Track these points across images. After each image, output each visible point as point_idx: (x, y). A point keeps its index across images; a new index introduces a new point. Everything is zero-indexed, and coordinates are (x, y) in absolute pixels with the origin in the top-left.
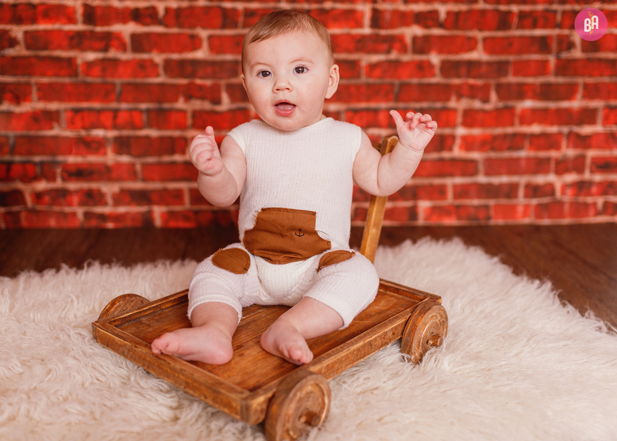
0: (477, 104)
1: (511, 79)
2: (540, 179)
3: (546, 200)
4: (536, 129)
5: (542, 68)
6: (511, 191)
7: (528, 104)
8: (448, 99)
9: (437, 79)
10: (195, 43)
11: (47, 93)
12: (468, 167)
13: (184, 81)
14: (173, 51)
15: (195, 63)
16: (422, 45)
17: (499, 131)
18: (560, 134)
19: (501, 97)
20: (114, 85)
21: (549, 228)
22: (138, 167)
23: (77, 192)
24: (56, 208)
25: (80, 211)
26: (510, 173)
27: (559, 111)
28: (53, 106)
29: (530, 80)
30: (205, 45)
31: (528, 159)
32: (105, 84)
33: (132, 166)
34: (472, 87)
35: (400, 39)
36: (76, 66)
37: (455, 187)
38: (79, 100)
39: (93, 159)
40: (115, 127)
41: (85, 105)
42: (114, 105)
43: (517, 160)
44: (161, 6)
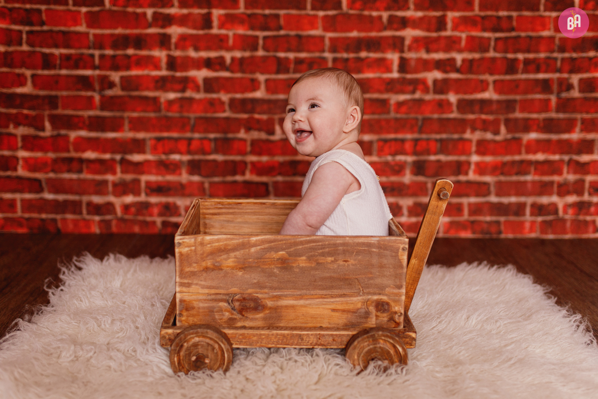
0: (489, 136)
1: (518, 115)
2: (545, 200)
3: (550, 218)
4: (540, 157)
5: (545, 106)
6: (519, 209)
7: (533, 136)
8: (464, 132)
9: (454, 115)
10: (254, 85)
11: (137, 125)
12: (481, 189)
13: (245, 116)
14: (236, 92)
15: (254, 101)
16: (441, 87)
17: (508, 158)
18: (562, 161)
19: (509, 131)
20: (189, 118)
21: (552, 242)
22: (207, 185)
23: (157, 205)
24: (140, 218)
25: (159, 220)
26: (518, 194)
27: (560, 142)
28: (141, 135)
29: (534, 116)
30: (263, 87)
31: (534, 183)
32: (182, 118)
33: (201, 184)
34: (484, 121)
35: (424, 82)
36: (160, 103)
37: (470, 205)
38: (161, 131)
39: (170, 178)
40: (189, 152)
41: (165, 134)
42: (188, 135)
43: (525, 183)
44: (228, 56)
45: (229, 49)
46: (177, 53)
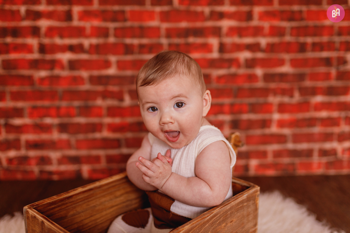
0: (286, 99)
1: (308, 83)
2: (328, 146)
3: (331, 159)
4: (324, 114)
5: (327, 77)
6: (309, 153)
8: (268, 96)
9: (260, 84)
10: (107, 64)
11: (16, 96)
12: (280, 139)
13: (101, 88)
15: (108, 77)
16: (251, 64)
17: (300, 116)
18: (340, 118)
19: (301, 94)
20: (57, 92)
22: (73, 142)
23: (34, 158)
25: (36, 169)
26: (308, 141)
28: (20, 104)
29: (320, 84)
30: (114, 65)
31: (320, 134)
32: (51, 91)
33: (69, 141)
34: (283, 89)
35: (237, 60)
36: (34, 81)
37: (273, 152)
39: (45, 136)
40: (58, 116)
43: (313, 134)
44: (86, 42)
45: (87, 37)
46: (46, 41)
